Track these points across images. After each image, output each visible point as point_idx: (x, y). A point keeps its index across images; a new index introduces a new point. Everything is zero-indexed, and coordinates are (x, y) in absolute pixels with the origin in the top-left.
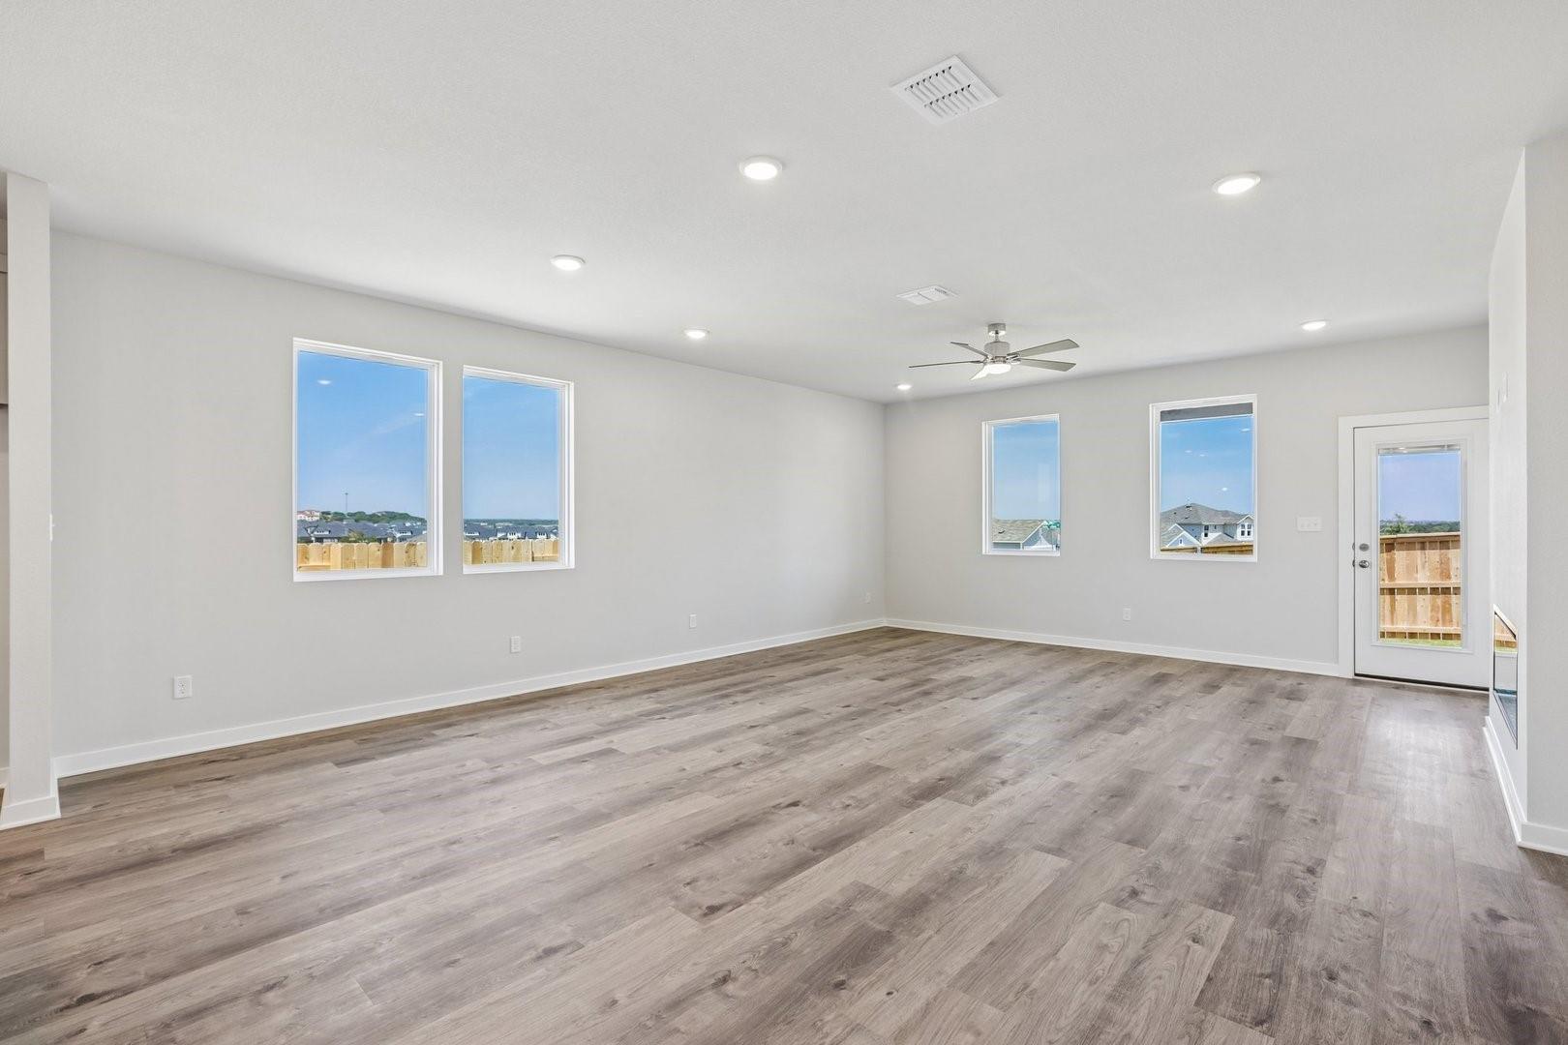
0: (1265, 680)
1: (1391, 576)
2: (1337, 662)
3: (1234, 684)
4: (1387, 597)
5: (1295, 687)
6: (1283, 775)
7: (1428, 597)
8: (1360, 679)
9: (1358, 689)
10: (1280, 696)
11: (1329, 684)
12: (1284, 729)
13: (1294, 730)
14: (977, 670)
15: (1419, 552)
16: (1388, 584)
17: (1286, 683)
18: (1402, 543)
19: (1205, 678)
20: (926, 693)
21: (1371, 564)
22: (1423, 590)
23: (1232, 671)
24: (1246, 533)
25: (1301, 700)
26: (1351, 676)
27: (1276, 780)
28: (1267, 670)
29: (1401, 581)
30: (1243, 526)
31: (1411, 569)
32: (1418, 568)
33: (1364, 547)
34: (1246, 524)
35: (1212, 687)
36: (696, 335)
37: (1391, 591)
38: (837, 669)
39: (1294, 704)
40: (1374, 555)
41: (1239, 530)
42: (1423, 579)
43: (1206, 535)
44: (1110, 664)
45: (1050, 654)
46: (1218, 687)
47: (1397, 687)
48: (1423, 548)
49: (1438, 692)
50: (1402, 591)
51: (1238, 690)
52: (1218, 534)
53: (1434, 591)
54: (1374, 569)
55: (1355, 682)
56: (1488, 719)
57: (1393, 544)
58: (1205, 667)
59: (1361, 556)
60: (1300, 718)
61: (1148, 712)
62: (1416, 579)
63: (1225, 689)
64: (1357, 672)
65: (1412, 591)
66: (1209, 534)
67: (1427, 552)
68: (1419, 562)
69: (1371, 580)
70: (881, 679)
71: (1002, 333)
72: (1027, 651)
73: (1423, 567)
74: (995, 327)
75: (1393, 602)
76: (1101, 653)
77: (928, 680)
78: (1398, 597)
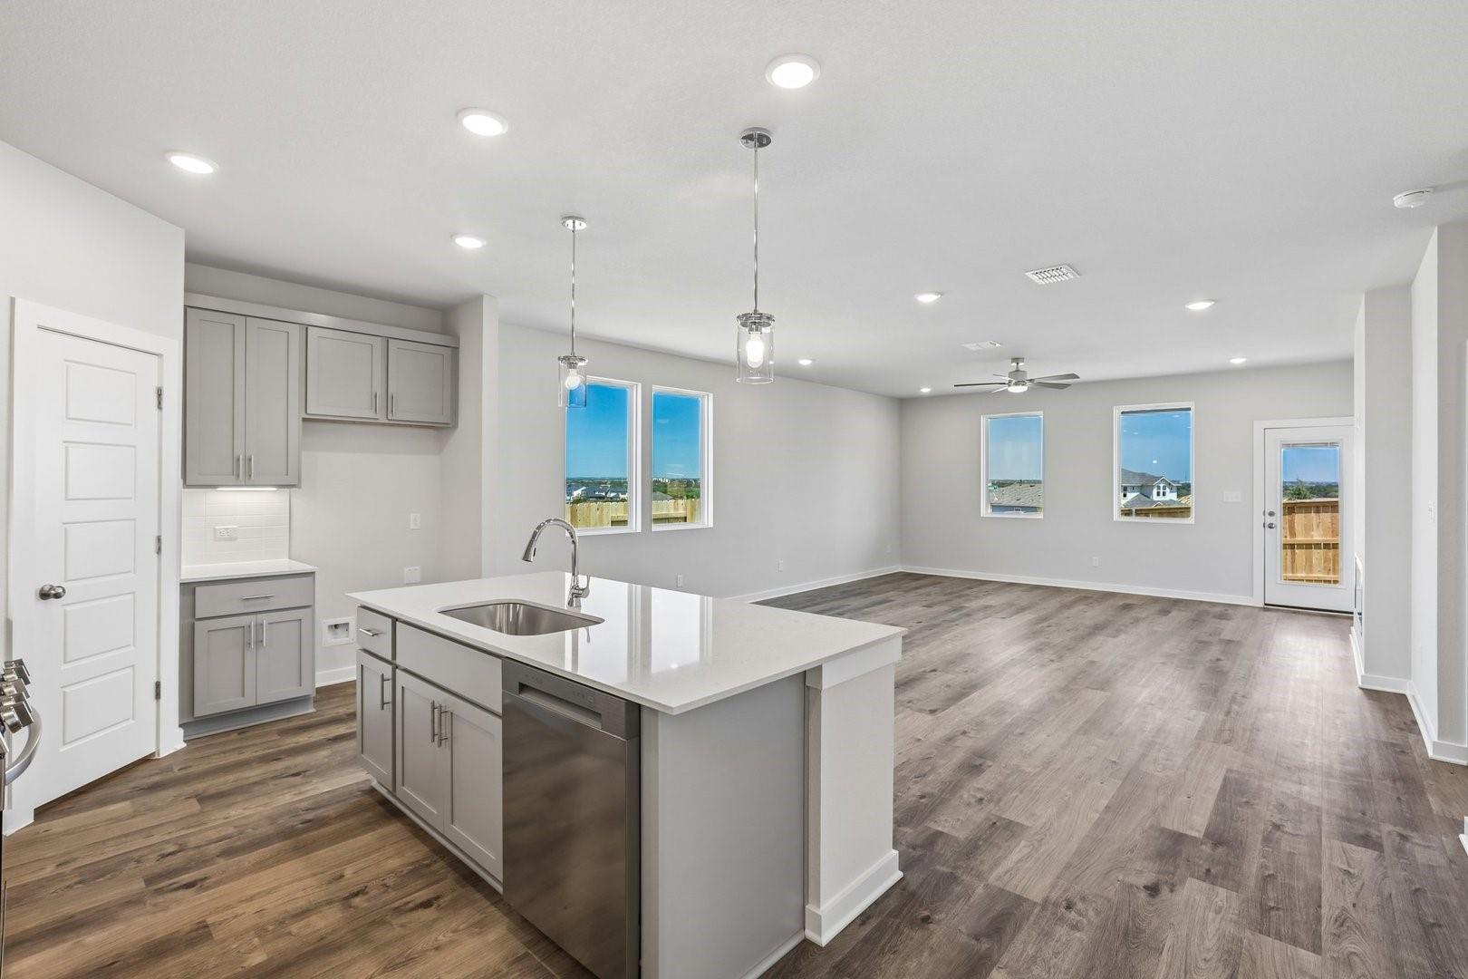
0: (1201, 608)
1: (1293, 534)
2: (1252, 595)
3: (1179, 610)
4: (1289, 551)
5: (1224, 612)
6: (1222, 658)
7: (1322, 551)
8: (1268, 607)
9: (1268, 613)
10: (1215, 617)
11: (1246, 610)
12: (1220, 634)
13: (1226, 635)
14: (992, 600)
15: (1313, 514)
16: (1289, 540)
17: (1217, 610)
18: (1300, 507)
19: (1158, 607)
20: (968, 615)
21: (1276, 526)
22: (1317, 546)
23: (1177, 603)
24: (1161, 494)
25: (1228, 620)
26: (1262, 605)
27: (1218, 660)
28: (1202, 602)
29: (1300, 539)
30: (1159, 488)
31: (1308, 529)
32: (1312, 527)
33: (1271, 514)
34: (1162, 485)
35: (1165, 612)
36: (805, 362)
37: (1292, 546)
38: (891, 601)
39: (1224, 622)
40: (1278, 519)
41: (1155, 491)
42: (1317, 537)
43: (1125, 495)
44: (1086, 598)
45: (1039, 591)
46: (1169, 612)
47: (1295, 612)
48: (1318, 512)
49: (1323, 616)
50: (1301, 546)
51: (1184, 614)
52: (1135, 494)
53: (1327, 546)
54: (1279, 528)
55: (1265, 610)
56: (1353, 629)
57: (1293, 508)
58: (1156, 600)
59: (1269, 520)
60: (1228, 629)
61: (1127, 626)
62: (1312, 536)
63: (1174, 613)
64: (1267, 602)
65: (1309, 546)
66: (1128, 494)
67: (1321, 514)
68: (1314, 522)
69: (1277, 537)
70: (928, 606)
71: (1021, 364)
72: (1021, 589)
73: (1318, 526)
74: (1016, 360)
75: (1293, 554)
76: (1077, 591)
77: (962, 607)
78: (1297, 551)
